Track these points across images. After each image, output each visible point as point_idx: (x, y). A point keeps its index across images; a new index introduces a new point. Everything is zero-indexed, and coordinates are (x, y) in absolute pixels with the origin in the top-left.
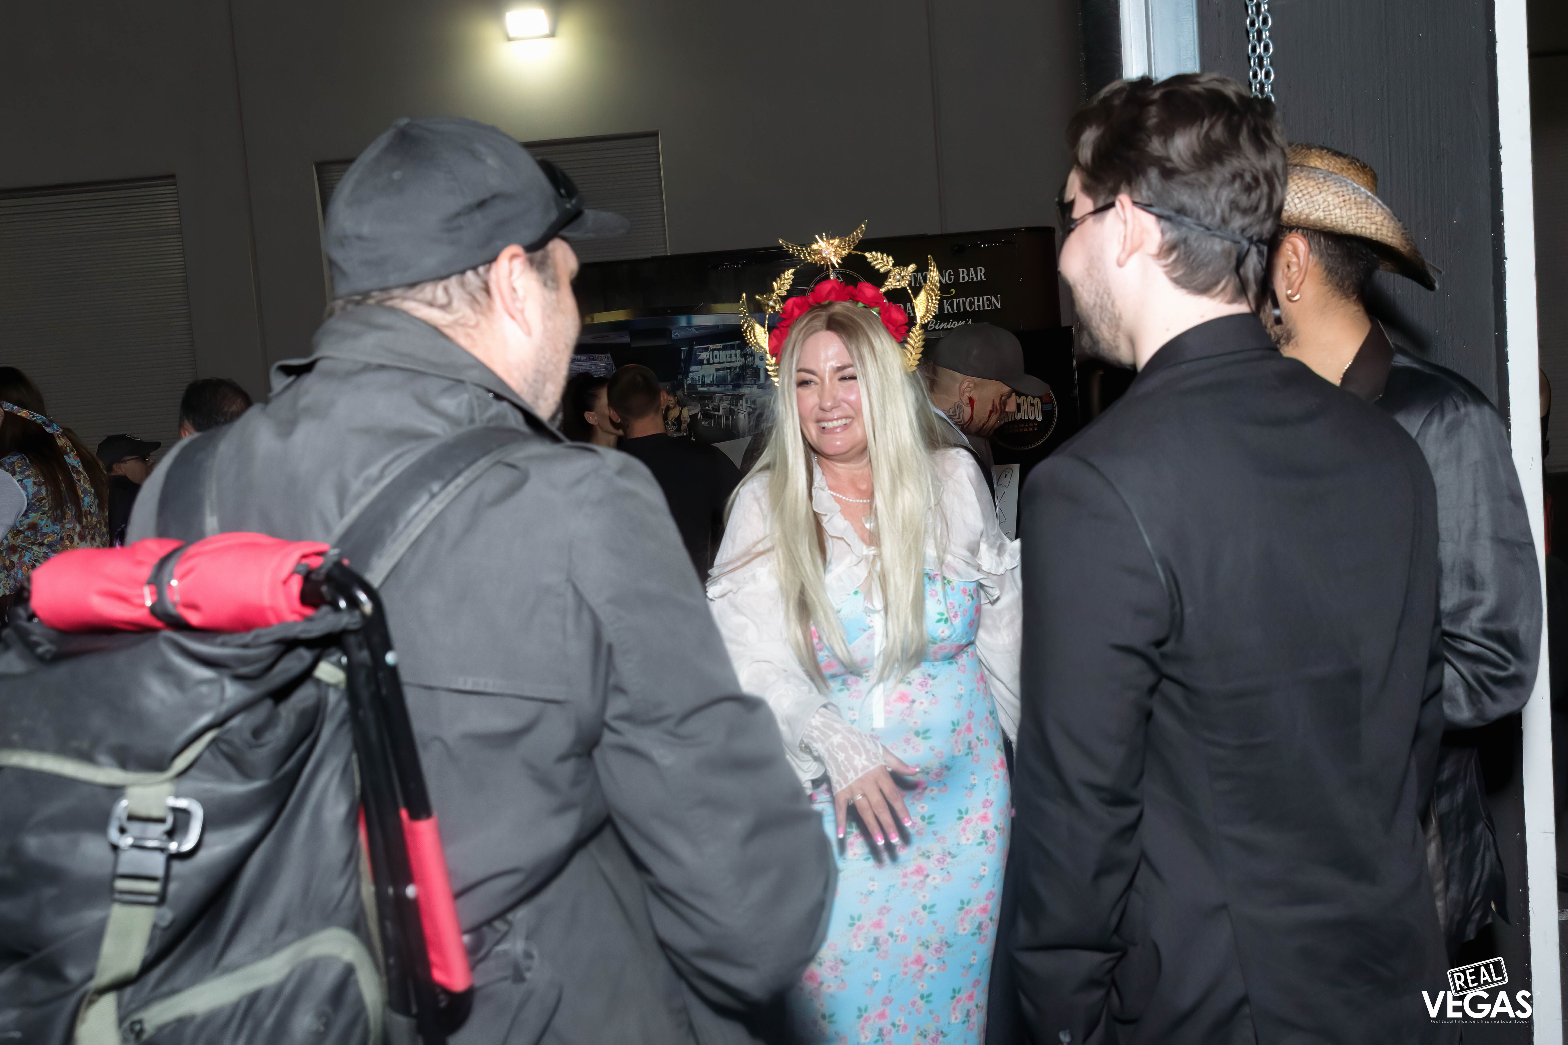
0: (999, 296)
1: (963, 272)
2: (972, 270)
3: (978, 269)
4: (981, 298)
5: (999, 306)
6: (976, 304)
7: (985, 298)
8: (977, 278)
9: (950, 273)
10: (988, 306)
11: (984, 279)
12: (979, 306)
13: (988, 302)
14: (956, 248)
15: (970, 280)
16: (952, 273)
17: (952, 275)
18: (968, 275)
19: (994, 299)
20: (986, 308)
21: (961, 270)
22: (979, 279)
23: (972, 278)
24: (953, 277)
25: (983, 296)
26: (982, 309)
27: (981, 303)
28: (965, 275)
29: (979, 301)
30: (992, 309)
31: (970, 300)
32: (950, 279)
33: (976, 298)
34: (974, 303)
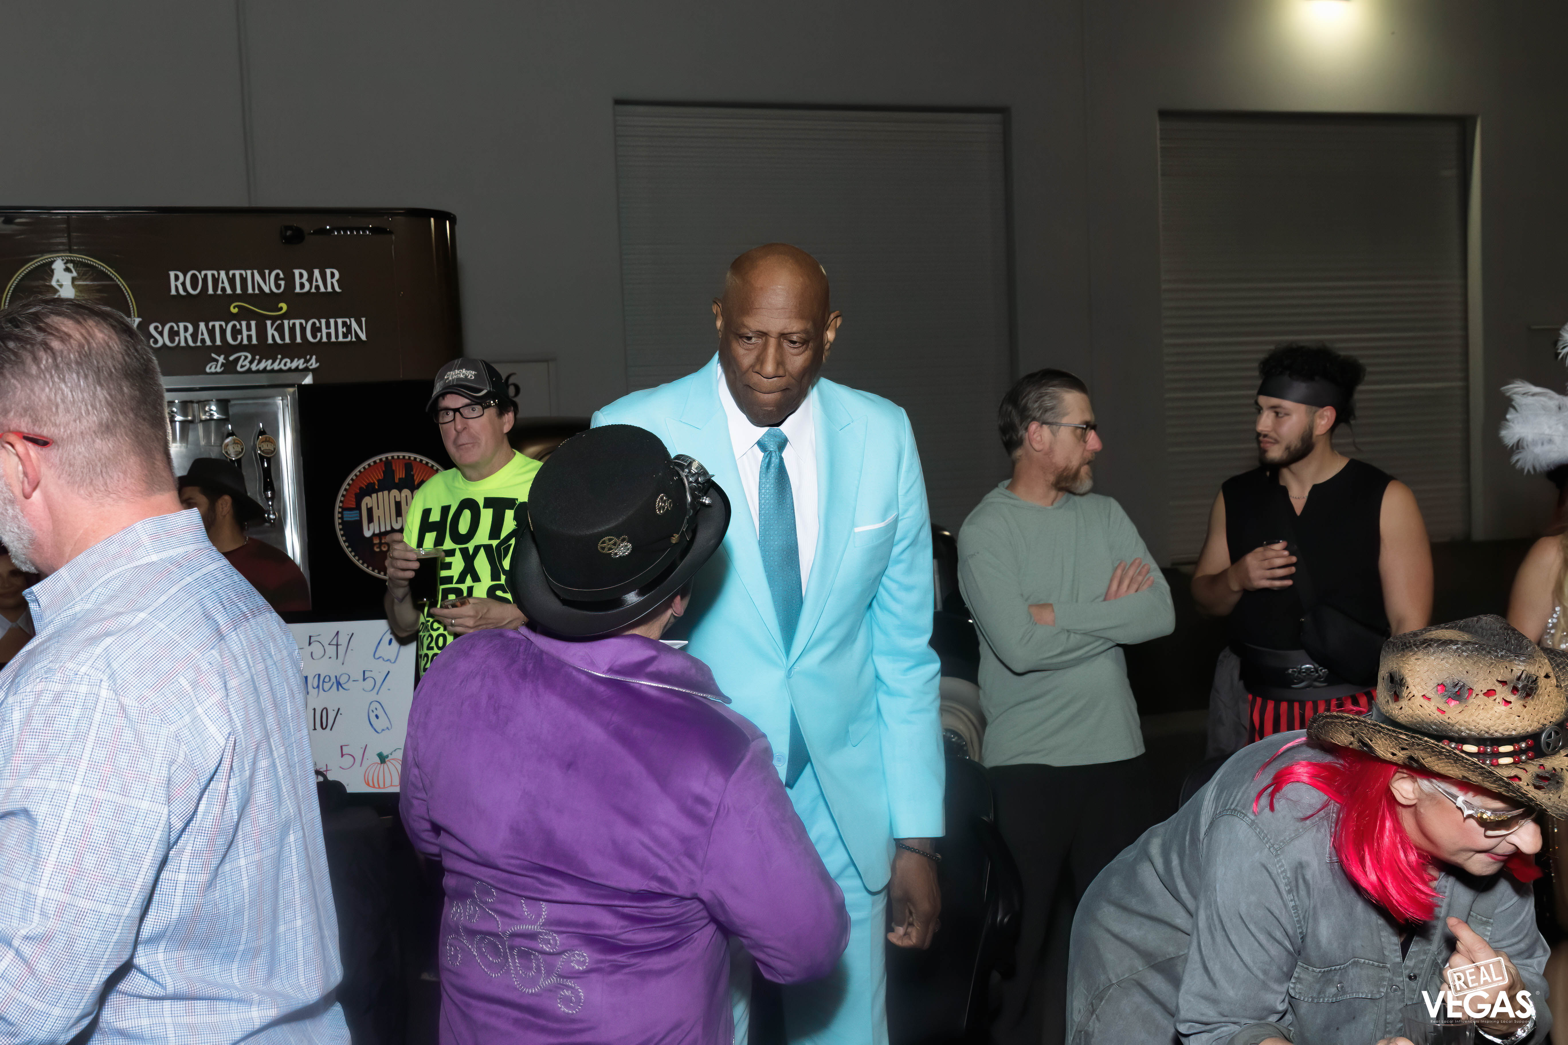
0: (363, 319)
1: (301, 276)
2: (317, 272)
3: (328, 272)
4: (332, 321)
5: (363, 337)
6: (324, 331)
7: (340, 321)
8: (326, 287)
9: (277, 275)
10: (345, 336)
11: (337, 289)
12: (329, 335)
13: (345, 330)
14: (289, 233)
15: (313, 290)
16: (282, 276)
17: (282, 279)
18: (310, 280)
19: (354, 325)
20: (341, 339)
21: (297, 272)
22: (330, 289)
23: (317, 287)
24: (282, 283)
25: (336, 317)
26: (333, 339)
27: (332, 330)
28: (304, 280)
29: (328, 326)
30: (351, 342)
31: (314, 324)
32: (278, 286)
33: (323, 321)
34: (319, 330)
